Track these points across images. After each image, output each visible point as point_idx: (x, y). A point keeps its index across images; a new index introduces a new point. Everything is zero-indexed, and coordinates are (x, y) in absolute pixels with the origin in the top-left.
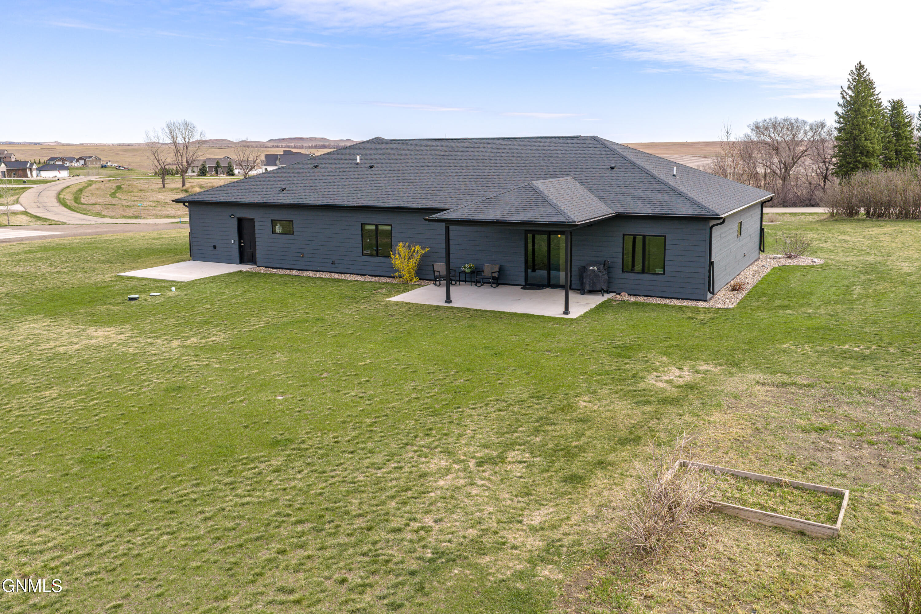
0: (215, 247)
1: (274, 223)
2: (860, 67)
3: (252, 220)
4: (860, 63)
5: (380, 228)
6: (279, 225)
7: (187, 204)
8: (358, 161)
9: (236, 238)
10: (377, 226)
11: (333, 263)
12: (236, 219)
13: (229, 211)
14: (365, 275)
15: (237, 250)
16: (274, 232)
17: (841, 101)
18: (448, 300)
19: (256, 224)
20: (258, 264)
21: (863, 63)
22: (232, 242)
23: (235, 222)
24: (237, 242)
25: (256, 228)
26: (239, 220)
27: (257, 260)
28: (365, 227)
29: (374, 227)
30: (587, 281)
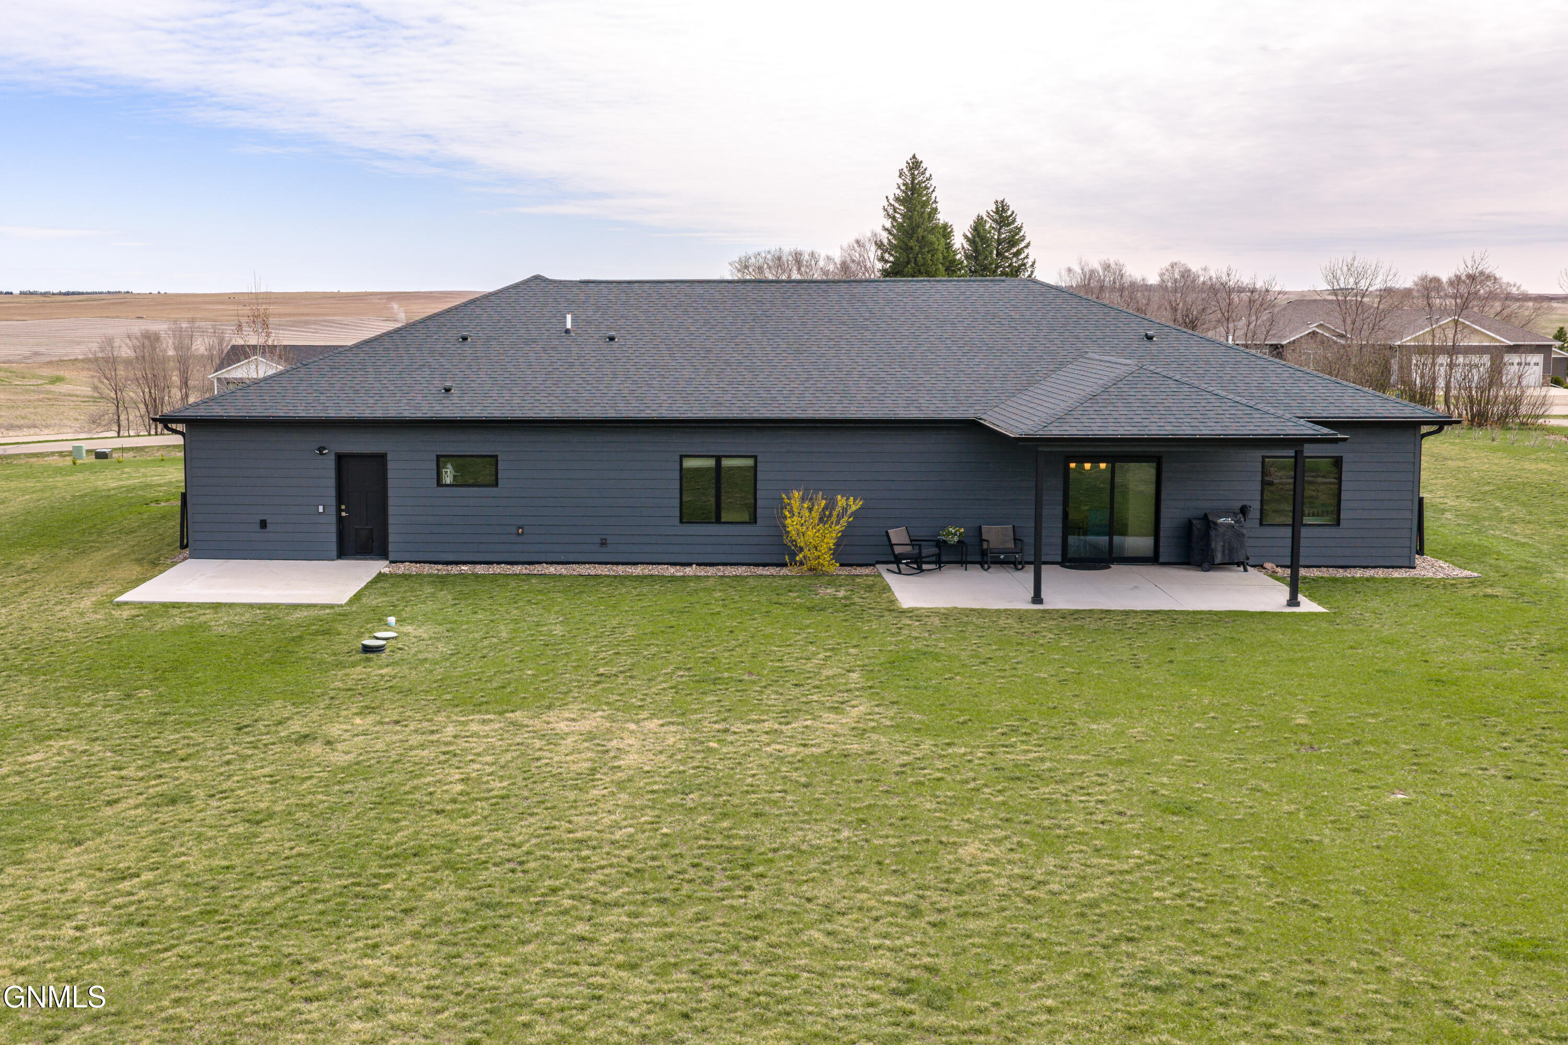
0: (263, 524)
1: (440, 461)
3: (381, 459)
4: (914, 157)
5: (726, 463)
6: (449, 466)
7: (180, 427)
8: (569, 326)
9: (332, 501)
10: (718, 459)
11: (603, 543)
12: (333, 457)
13: (314, 439)
14: (690, 565)
15: (333, 528)
16: (439, 483)
17: (888, 224)
18: (1037, 598)
19: (390, 466)
20: (391, 558)
21: (919, 158)
22: (321, 509)
23: (330, 463)
24: (333, 510)
25: (390, 475)
26: (340, 458)
27: (391, 547)
28: (689, 463)
29: (711, 463)
30: (1218, 546)
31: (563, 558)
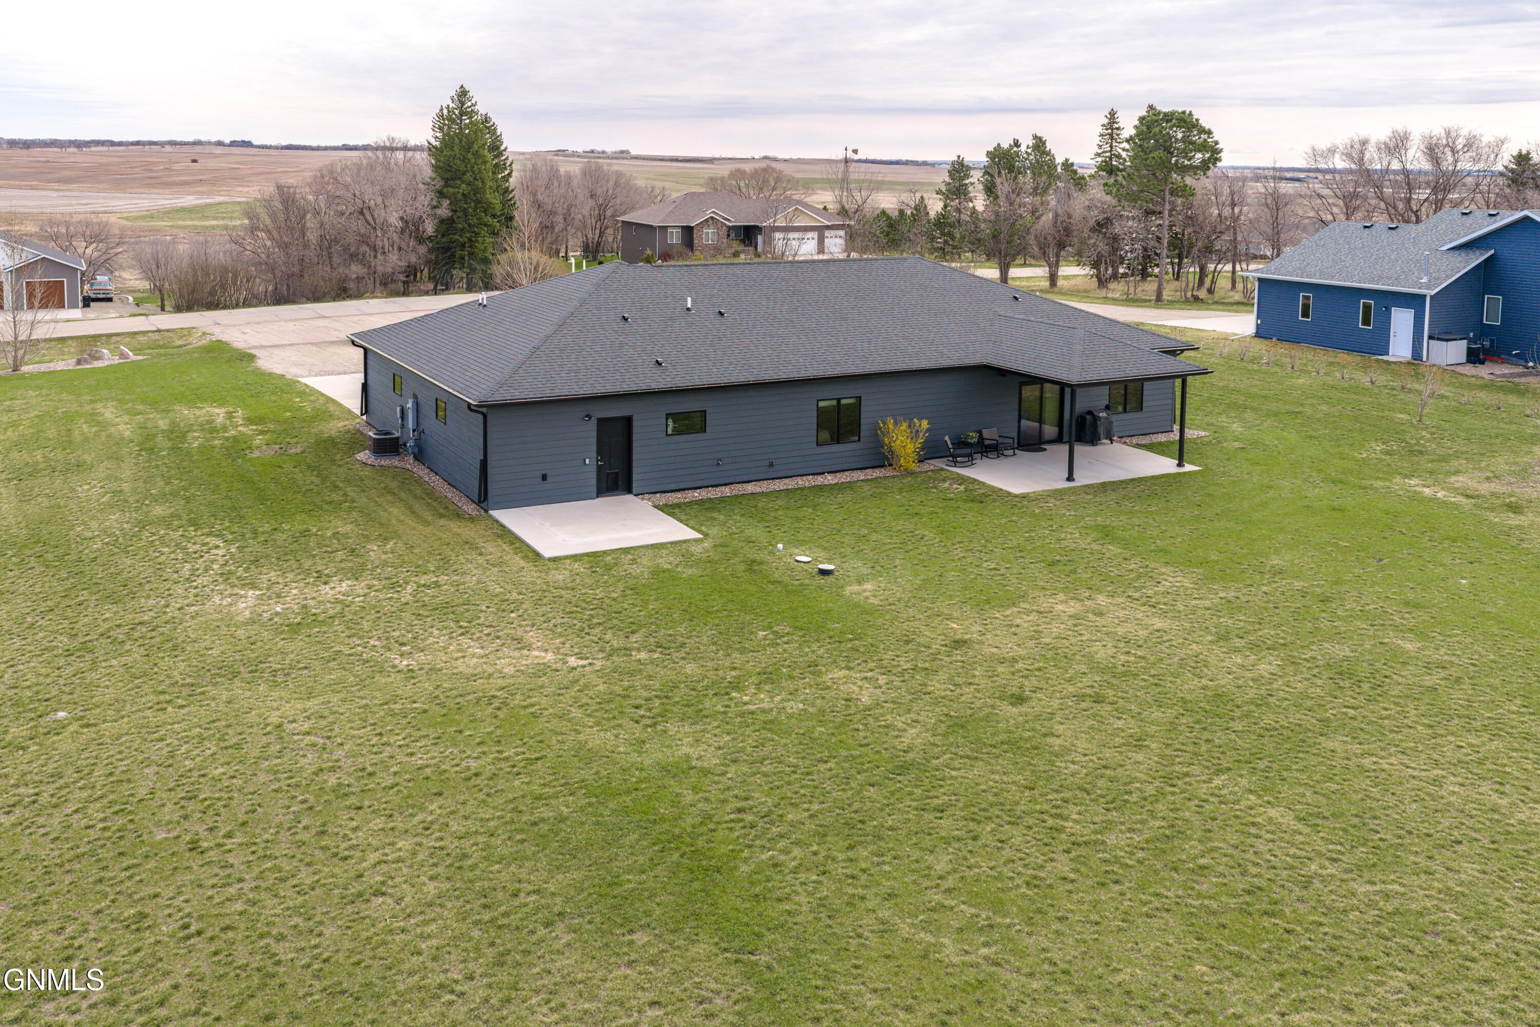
0: (545, 477)
1: (668, 419)
2: (463, 94)
3: (625, 420)
5: (843, 402)
9: (593, 454)
10: (839, 400)
11: (771, 465)
12: (596, 421)
13: (582, 410)
14: (823, 473)
15: (595, 475)
16: (667, 434)
18: (1071, 478)
19: (635, 424)
20: (636, 492)
22: (587, 461)
23: (593, 425)
24: (595, 461)
25: (635, 431)
26: (600, 421)
27: (634, 485)
28: (822, 404)
29: (834, 402)
30: (1101, 430)
31: (746, 479)
